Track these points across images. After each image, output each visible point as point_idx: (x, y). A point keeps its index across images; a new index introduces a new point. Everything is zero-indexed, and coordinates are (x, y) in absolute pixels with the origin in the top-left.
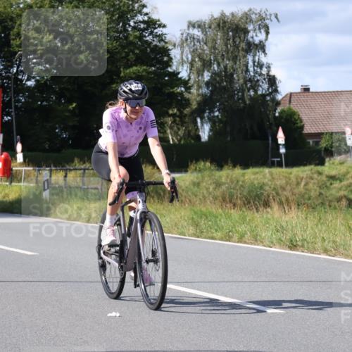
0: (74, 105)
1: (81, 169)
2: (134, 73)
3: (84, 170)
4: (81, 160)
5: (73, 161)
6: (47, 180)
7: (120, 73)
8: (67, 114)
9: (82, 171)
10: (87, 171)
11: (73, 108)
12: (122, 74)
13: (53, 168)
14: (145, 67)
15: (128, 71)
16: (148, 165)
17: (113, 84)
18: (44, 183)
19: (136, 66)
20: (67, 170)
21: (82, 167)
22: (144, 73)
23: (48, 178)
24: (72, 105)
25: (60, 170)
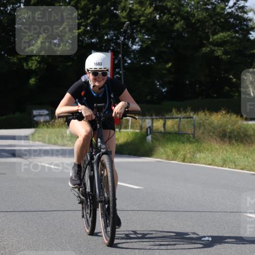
0: (170, 65)
1: (177, 118)
2: (221, 39)
3: (180, 118)
4: (178, 111)
5: (171, 111)
6: (150, 127)
7: (209, 39)
8: (164, 72)
9: (178, 120)
10: (182, 119)
11: (170, 67)
12: (211, 40)
13: (154, 117)
14: (229, 33)
15: (215, 37)
16: (232, 114)
17: (204, 48)
18: (147, 129)
19: (222, 32)
20: (166, 118)
21: (179, 116)
22: (229, 38)
23: (150, 125)
24: (168, 64)
25: (160, 118)
